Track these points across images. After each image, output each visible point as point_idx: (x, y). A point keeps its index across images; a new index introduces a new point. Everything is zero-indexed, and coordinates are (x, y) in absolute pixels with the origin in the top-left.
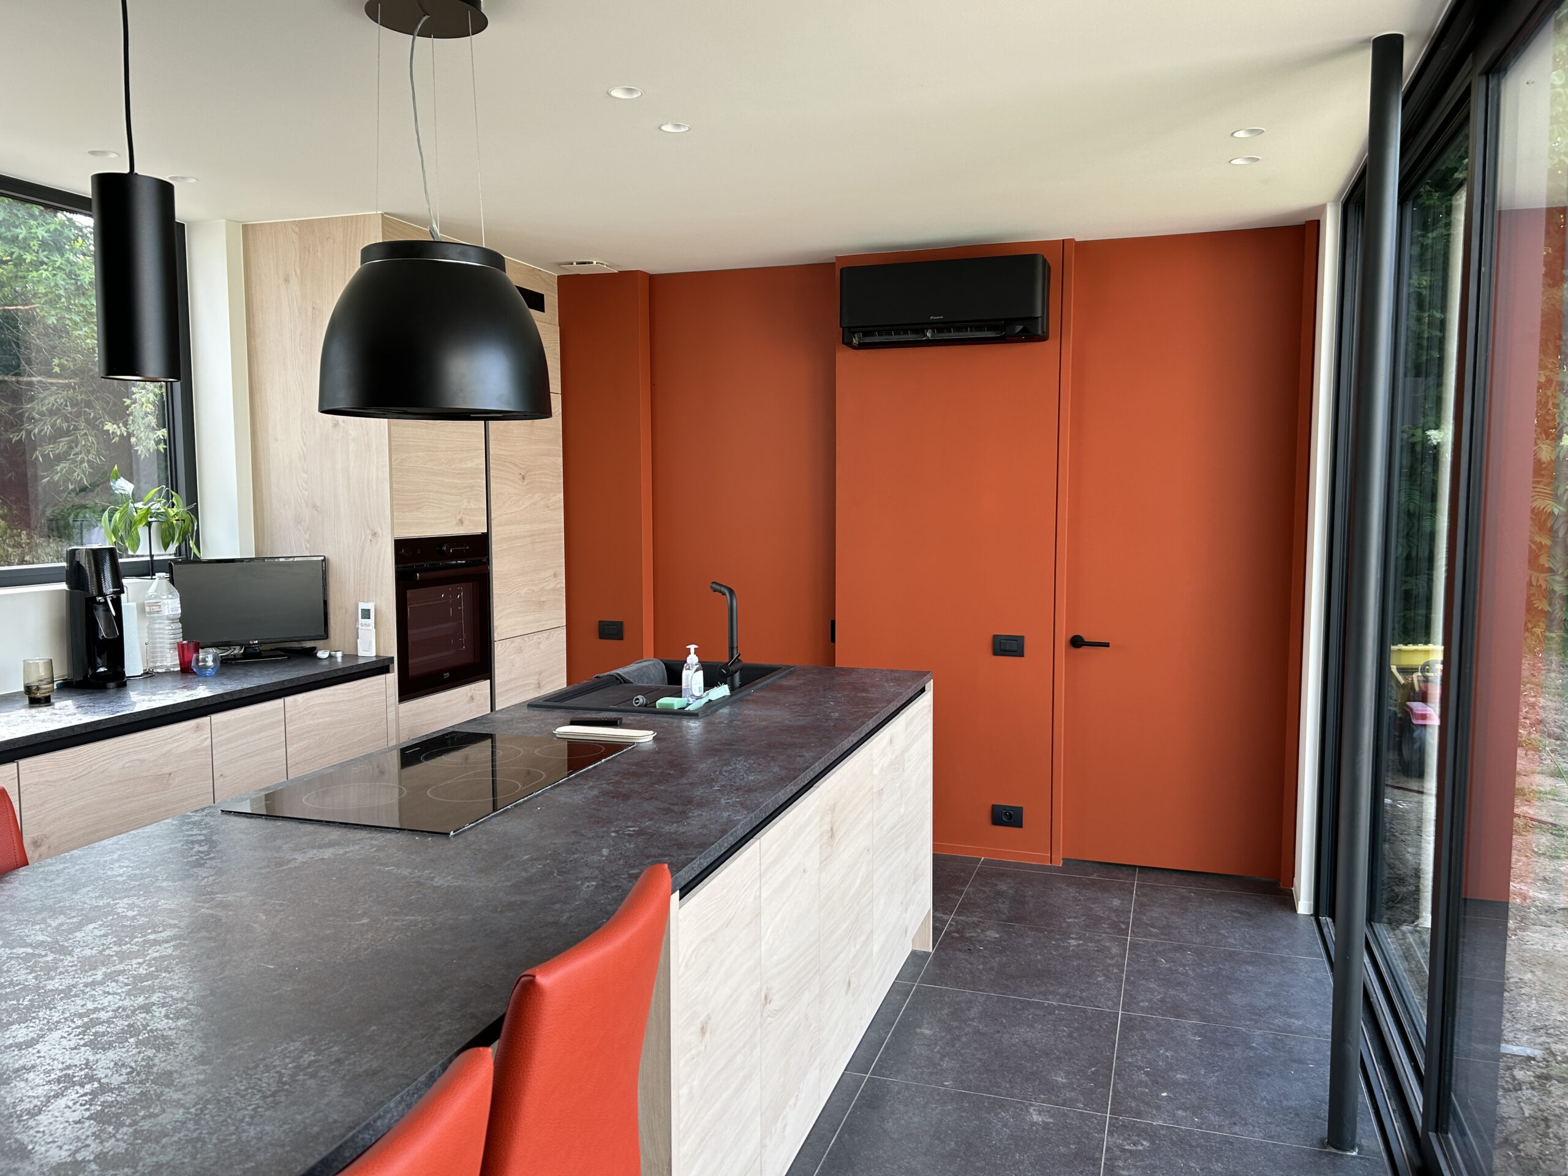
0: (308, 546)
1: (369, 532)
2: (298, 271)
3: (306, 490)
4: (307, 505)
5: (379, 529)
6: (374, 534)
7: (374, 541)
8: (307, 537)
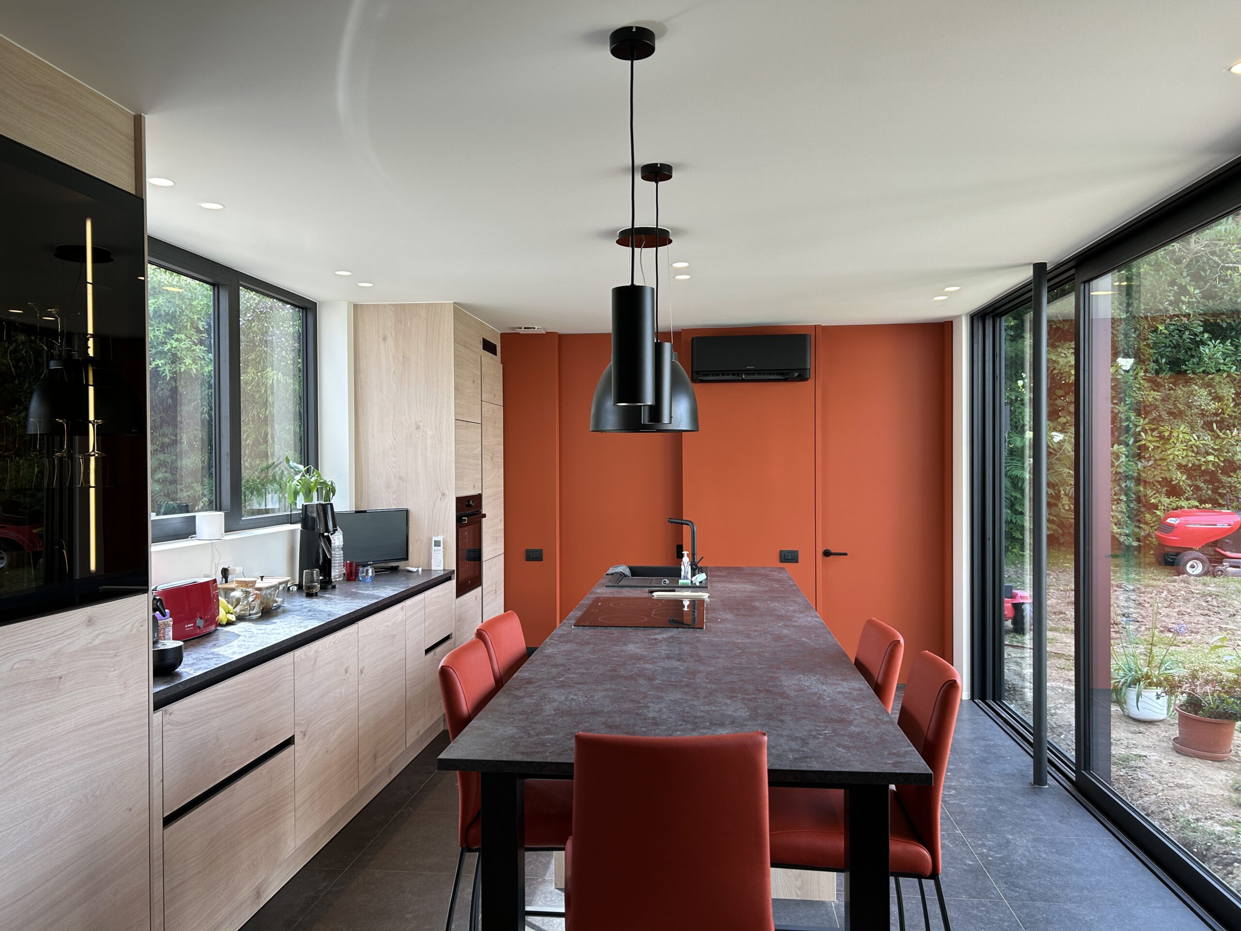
0: (395, 502)
1: (439, 494)
2: (393, 334)
3: (395, 468)
4: (395, 477)
5: (446, 491)
6: (443, 495)
7: (443, 499)
8: (394, 496)
